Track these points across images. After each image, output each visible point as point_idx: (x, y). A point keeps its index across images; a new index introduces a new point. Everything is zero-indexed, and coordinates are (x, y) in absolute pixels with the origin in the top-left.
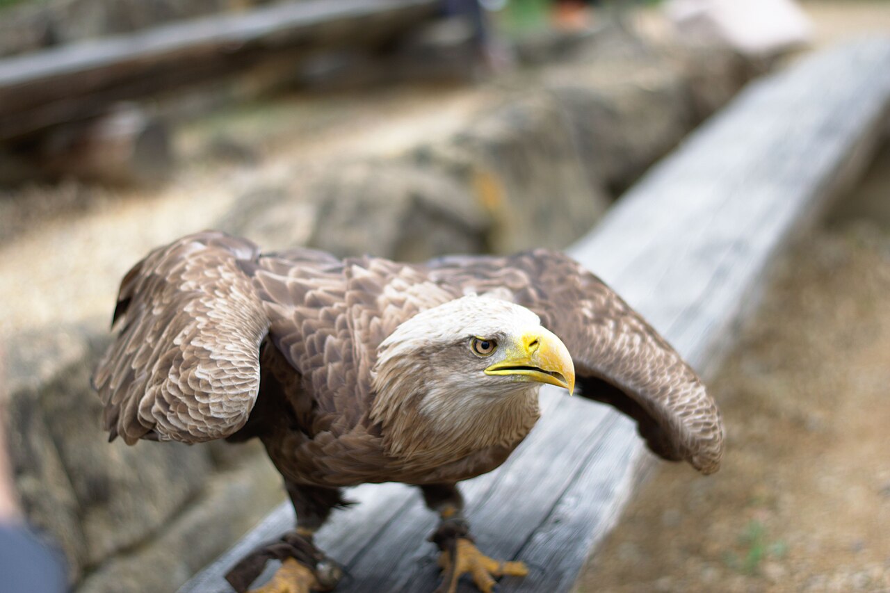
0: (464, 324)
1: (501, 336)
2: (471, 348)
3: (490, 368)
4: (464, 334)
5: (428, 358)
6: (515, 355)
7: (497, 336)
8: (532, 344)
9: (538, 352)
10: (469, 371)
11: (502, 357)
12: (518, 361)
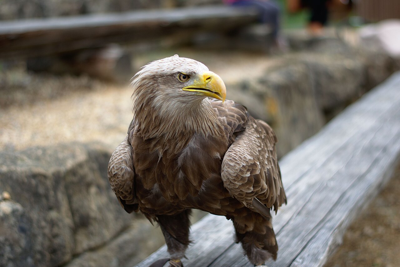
0: (175, 67)
1: (193, 73)
2: (178, 78)
3: (185, 88)
4: (176, 71)
5: (157, 80)
6: (198, 83)
7: (192, 74)
8: (207, 79)
9: (210, 82)
10: (176, 88)
11: (191, 83)
12: (199, 86)
